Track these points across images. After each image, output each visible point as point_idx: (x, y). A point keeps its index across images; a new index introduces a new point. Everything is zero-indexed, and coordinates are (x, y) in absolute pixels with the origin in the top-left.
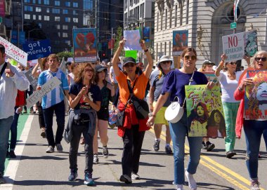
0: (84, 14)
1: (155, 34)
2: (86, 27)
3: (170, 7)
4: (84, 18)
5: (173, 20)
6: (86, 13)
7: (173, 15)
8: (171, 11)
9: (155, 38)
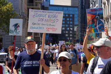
0: (75, 26)
1: (102, 34)
2: (75, 31)
3: (108, 23)
4: (75, 28)
5: (109, 28)
6: (76, 25)
7: (109, 26)
8: (108, 24)
9: (102, 36)
